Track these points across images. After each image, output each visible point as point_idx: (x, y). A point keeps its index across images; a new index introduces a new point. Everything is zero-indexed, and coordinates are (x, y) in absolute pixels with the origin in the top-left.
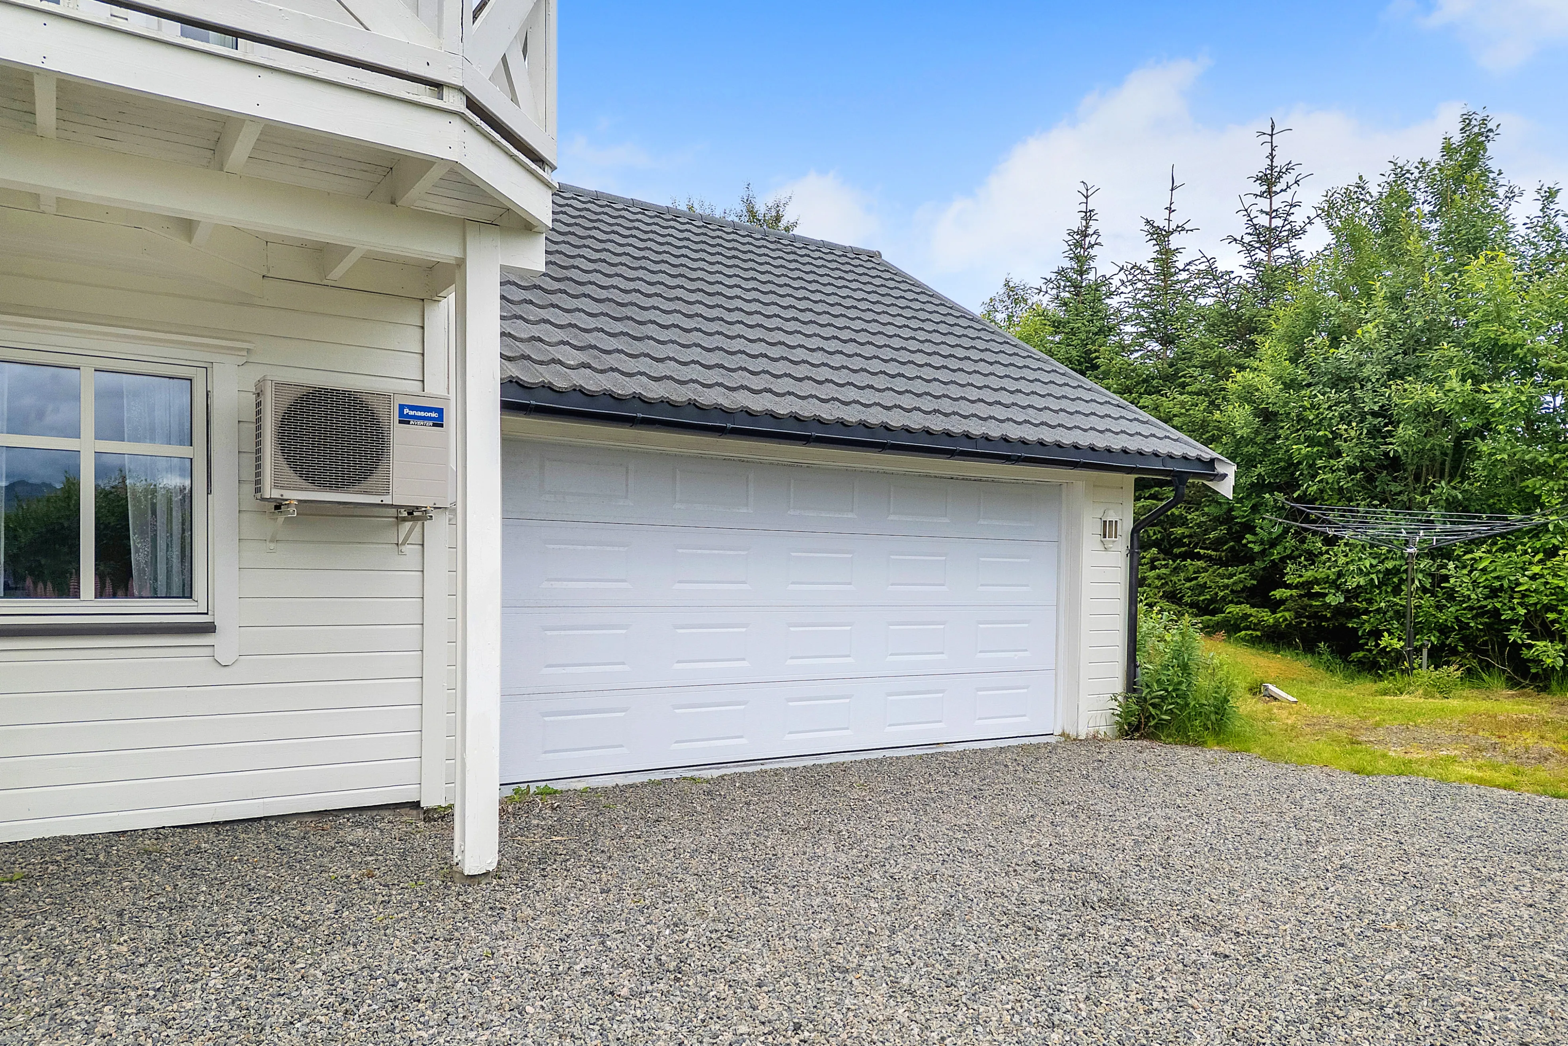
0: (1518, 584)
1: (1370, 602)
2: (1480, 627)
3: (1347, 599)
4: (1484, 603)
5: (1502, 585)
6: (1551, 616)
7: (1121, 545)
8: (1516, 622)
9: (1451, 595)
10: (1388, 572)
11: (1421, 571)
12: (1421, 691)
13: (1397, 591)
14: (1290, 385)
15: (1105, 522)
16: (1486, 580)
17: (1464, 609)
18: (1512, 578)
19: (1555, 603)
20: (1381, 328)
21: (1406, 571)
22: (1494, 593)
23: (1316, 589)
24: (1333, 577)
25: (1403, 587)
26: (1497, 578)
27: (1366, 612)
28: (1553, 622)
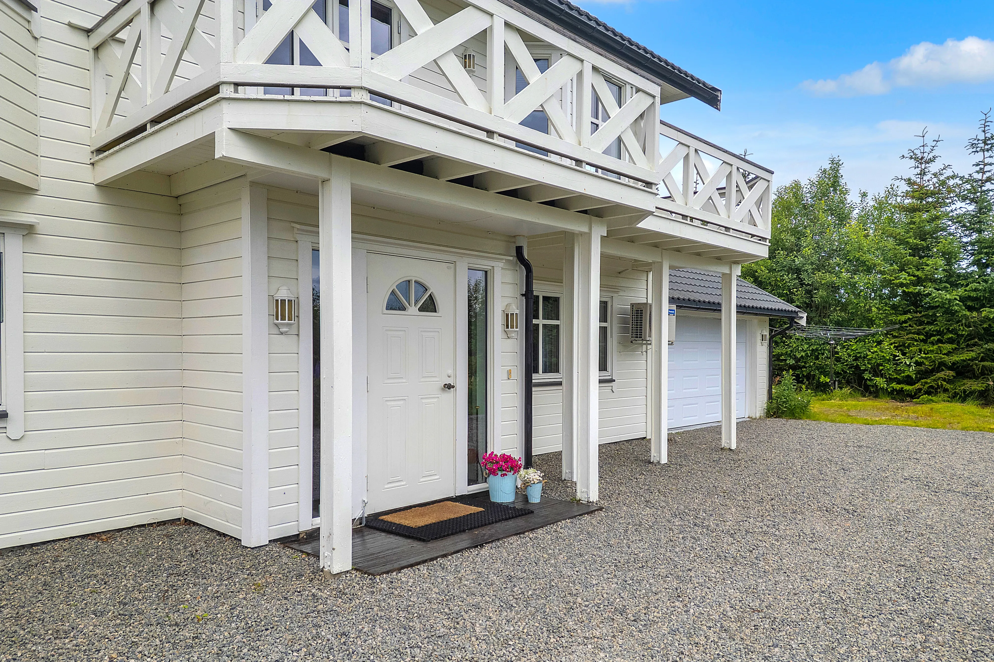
0: (867, 355)
1: (805, 363)
2: (851, 372)
3: (796, 362)
4: (853, 363)
5: (861, 356)
6: (881, 368)
7: (766, 343)
8: (867, 370)
9: (838, 360)
10: (813, 350)
11: (827, 350)
12: (838, 399)
13: (817, 358)
14: (771, 270)
15: (763, 335)
16: (854, 353)
17: (845, 365)
18: (865, 353)
19: (882, 362)
20: (811, 250)
21: (821, 350)
22: (856, 359)
23: (783, 357)
24: (789, 352)
25: (819, 357)
26: (859, 353)
27: (804, 367)
28: (882, 370)
